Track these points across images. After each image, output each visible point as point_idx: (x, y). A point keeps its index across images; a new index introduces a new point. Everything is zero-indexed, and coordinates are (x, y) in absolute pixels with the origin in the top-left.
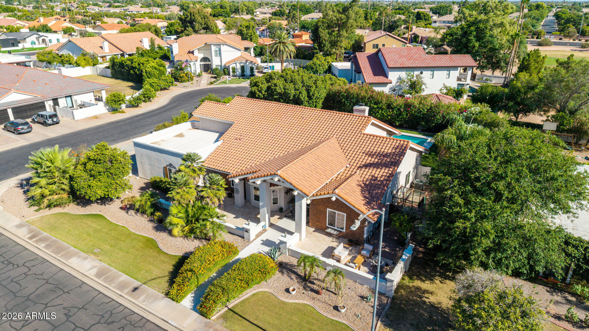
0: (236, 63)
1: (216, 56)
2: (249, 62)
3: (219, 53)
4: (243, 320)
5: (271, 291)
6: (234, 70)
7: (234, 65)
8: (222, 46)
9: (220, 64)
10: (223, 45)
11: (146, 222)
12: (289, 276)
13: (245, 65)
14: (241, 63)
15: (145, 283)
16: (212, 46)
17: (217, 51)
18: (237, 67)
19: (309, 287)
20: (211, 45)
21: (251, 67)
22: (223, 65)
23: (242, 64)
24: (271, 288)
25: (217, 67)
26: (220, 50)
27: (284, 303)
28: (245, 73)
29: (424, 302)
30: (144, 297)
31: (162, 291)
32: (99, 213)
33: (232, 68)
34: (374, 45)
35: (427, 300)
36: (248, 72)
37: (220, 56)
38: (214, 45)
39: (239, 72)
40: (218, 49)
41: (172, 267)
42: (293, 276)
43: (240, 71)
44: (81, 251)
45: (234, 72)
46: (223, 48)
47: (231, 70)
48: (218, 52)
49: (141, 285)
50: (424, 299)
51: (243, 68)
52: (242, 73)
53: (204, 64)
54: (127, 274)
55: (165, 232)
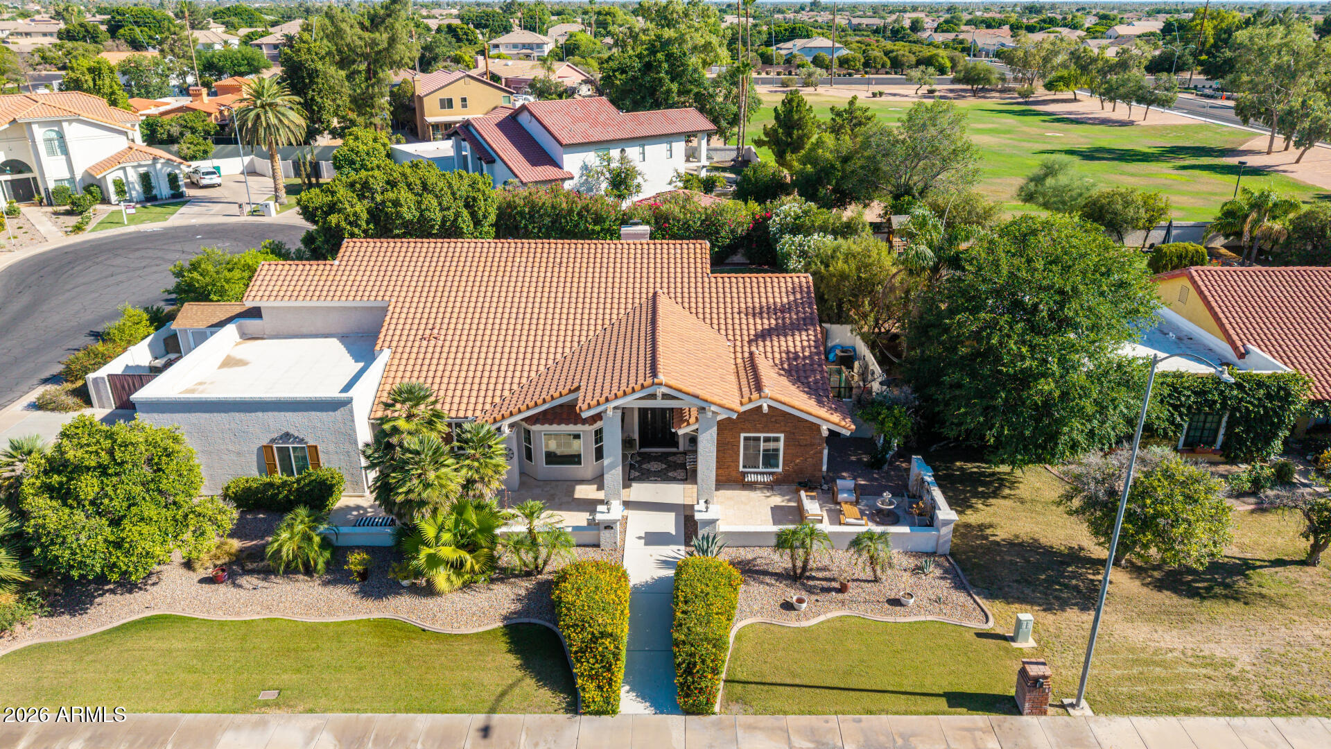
0: (124, 168)
1: (52, 152)
2: (162, 161)
3: (60, 147)
4: (773, 688)
5: (759, 619)
6: (121, 188)
7: (120, 174)
8: (65, 125)
9: (67, 176)
10: (70, 121)
11: (321, 589)
12: (762, 583)
13: (151, 170)
14: (140, 166)
15: (492, 710)
16: (35, 127)
17: (50, 140)
18: (130, 179)
19: (815, 587)
20: (29, 124)
21: (169, 175)
22: (78, 177)
23: (142, 170)
24: (753, 614)
25: (59, 184)
26: (61, 137)
27: (805, 630)
28: (154, 192)
29: (997, 544)
30: (523, 737)
31: (551, 709)
32: (148, 613)
33: (115, 182)
34: (442, 101)
35: (998, 539)
36: (163, 189)
37: (65, 151)
38: (42, 124)
39: (137, 190)
40: (54, 135)
41: (511, 657)
42: (767, 579)
43: (138, 187)
44: (224, 712)
45: (121, 191)
46: (71, 131)
47: (112, 189)
48: (56, 143)
49: (489, 719)
50: (991, 538)
51: (145, 179)
52: (145, 192)
53: (12, 181)
54: (421, 711)
55: (401, 594)
